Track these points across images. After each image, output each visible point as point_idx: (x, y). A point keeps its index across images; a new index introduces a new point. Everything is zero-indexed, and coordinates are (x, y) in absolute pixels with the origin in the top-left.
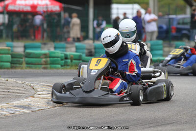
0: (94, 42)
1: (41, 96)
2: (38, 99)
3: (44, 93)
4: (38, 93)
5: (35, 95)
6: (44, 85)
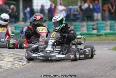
0: (25, 23)
1: (8, 60)
2: (6, 62)
3: (10, 58)
4: (6, 58)
5: (4, 60)
6: (9, 53)
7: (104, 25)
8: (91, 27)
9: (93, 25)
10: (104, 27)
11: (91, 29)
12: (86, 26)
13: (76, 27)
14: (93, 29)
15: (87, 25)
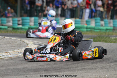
4: (29, 44)
7: (28, 21)
8: (17, 22)
9: (19, 21)
10: (29, 22)
11: (16, 25)
12: (11, 22)
13: (2, 22)
14: (19, 24)
15: (13, 21)
